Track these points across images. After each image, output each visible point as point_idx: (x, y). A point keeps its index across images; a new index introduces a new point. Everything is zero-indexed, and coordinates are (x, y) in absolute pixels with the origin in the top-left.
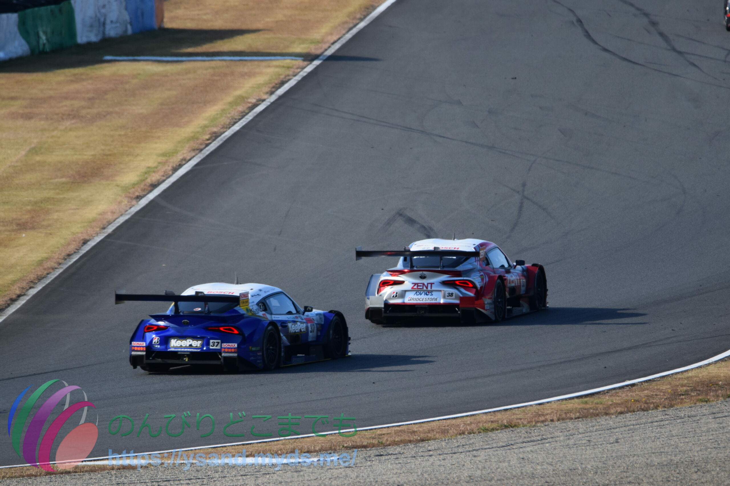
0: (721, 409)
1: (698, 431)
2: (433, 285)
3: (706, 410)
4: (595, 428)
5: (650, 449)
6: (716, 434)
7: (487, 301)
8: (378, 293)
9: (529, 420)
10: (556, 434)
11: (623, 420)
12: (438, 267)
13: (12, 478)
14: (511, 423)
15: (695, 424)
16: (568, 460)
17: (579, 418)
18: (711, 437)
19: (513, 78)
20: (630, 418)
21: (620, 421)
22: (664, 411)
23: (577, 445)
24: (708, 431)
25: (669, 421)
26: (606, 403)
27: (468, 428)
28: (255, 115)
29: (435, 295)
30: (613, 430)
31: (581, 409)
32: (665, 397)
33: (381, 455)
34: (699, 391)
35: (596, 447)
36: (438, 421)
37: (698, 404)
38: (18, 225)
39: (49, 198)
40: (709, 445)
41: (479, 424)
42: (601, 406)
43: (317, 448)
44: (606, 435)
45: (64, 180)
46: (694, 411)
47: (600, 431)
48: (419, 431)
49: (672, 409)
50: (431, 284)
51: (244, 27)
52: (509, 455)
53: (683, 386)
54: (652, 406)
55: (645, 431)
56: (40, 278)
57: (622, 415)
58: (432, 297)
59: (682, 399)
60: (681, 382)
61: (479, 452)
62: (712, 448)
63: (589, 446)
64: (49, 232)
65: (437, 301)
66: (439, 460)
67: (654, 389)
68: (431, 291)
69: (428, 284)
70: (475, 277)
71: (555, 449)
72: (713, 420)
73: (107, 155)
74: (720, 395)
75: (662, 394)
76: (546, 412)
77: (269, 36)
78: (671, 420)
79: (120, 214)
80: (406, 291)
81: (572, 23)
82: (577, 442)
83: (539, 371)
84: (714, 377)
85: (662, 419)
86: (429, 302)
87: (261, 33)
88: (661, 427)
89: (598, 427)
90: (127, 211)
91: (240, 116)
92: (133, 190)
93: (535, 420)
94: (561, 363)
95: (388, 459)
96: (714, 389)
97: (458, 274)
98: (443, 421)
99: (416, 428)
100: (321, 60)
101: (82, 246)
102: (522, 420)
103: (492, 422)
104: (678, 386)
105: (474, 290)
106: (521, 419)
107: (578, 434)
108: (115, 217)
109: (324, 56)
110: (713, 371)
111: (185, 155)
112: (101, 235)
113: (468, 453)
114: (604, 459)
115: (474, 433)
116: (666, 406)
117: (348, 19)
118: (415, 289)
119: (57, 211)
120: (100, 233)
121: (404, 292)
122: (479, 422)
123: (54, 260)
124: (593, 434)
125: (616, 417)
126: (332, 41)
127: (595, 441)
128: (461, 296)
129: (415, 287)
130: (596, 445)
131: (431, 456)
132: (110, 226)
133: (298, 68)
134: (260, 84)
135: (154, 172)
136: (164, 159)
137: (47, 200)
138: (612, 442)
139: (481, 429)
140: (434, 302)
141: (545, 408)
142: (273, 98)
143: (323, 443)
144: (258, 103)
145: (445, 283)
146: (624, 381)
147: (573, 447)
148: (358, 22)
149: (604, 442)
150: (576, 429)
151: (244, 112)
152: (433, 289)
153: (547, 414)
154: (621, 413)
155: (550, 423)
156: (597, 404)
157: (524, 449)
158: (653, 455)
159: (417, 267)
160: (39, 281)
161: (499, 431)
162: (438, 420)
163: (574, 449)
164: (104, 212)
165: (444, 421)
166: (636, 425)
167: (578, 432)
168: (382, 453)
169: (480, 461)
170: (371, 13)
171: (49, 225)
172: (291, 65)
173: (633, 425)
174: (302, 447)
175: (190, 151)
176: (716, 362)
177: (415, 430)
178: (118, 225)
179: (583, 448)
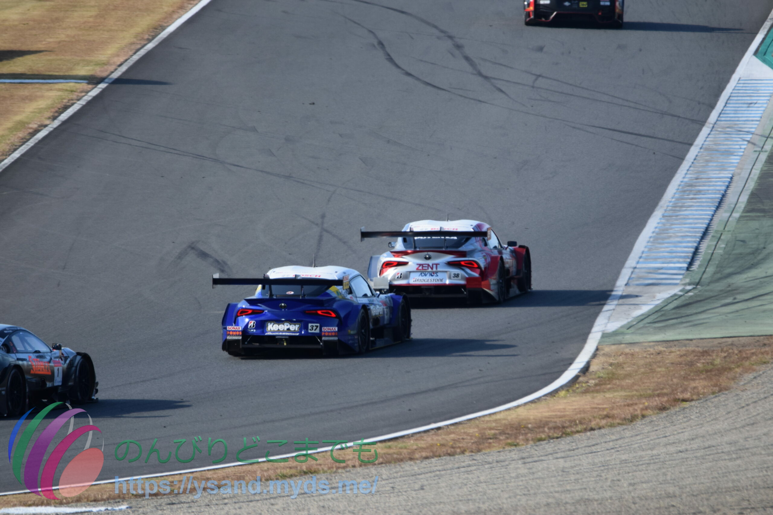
0: (531, 454)
1: (507, 477)
2: (438, 266)
3: (515, 454)
4: (399, 474)
5: (457, 496)
6: (526, 480)
7: (493, 281)
8: (380, 274)
9: (330, 466)
10: (358, 480)
11: (428, 465)
12: (442, 247)
14: (311, 469)
15: (503, 470)
16: (371, 508)
17: (382, 463)
18: (520, 483)
19: (310, 104)
20: (436, 463)
21: (426, 466)
22: (472, 455)
23: (380, 493)
24: (517, 477)
25: (477, 467)
26: (411, 447)
27: (265, 474)
28: (37, 141)
29: (441, 276)
30: (418, 476)
31: (385, 454)
32: (472, 441)
33: (173, 504)
34: (508, 434)
35: (400, 494)
36: (233, 468)
37: (507, 448)
40: (518, 492)
41: (277, 470)
42: (405, 451)
43: (105, 497)
44: (410, 482)
46: (503, 456)
47: (403, 477)
48: (213, 478)
49: (479, 453)
50: (437, 265)
51: (24, 48)
52: (309, 503)
53: (491, 429)
54: (458, 450)
55: (452, 477)
57: (427, 460)
58: (438, 278)
59: (490, 443)
60: (489, 425)
61: (277, 500)
62: (521, 495)
63: (393, 493)
65: (443, 282)
66: (235, 509)
67: (461, 433)
68: (437, 272)
69: (433, 265)
70: (479, 258)
71: (357, 496)
72: (523, 465)
74: (530, 439)
75: (469, 438)
76: (348, 457)
77: (52, 57)
78: (478, 465)
80: (410, 272)
81: (374, 46)
82: (381, 489)
83: (340, 413)
84: (523, 420)
85: (469, 464)
86: (434, 283)
87: (41, 54)
88: (467, 472)
89: (402, 473)
91: (20, 142)
93: (336, 466)
94: (363, 405)
95: (180, 508)
96: (523, 432)
97: (463, 254)
98: (238, 467)
99: (210, 475)
100: (106, 83)
102: (322, 466)
103: (290, 468)
104: (485, 429)
105: (479, 270)
106: (320, 465)
107: (381, 481)
109: (111, 79)
110: (523, 413)
113: (265, 502)
114: (408, 508)
115: (271, 480)
116: (474, 451)
117: (135, 40)
118: (420, 270)
121: (408, 273)
122: (277, 468)
124: (397, 480)
125: (421, 462)
126: (119, 63)
127: (399, 487)
128: (467, 276)
129: (421, 268)
130: (400, 492)
131: (226, 504)
133: (82, 92)
134: (42, 108)
138: (416, 489)
139: (280, 476)
140: (439, 282)
141: (346, 453)
142: (56, 123)
143: (111, 491)
144: (40, 128)
145: (451, 264)
146: (429, 424)
147: (376, 494)
148: (145, 43)
149: (409, 489)
150: (379, 475)
151: (25, 138)
152: (439, 270)
153: (349, 460)
154: (427, 458)
155: (351, 469)
156: (401, 448)
157: (325, 497)
158: (460, 503)
159: (419, 248)
161: (298, 478)
162: (234, 466)
163: (378, 496)
165: (240, 467)
166: (442, 471)
167: (382, 478)
168: (174, 502)
169: (278, 510)
170: (159, 34)
172: (74, 89)
173: (439, 471)
174: (89, 496)
176: (526, 404)
177: (209, 477)
179: (387, 495)
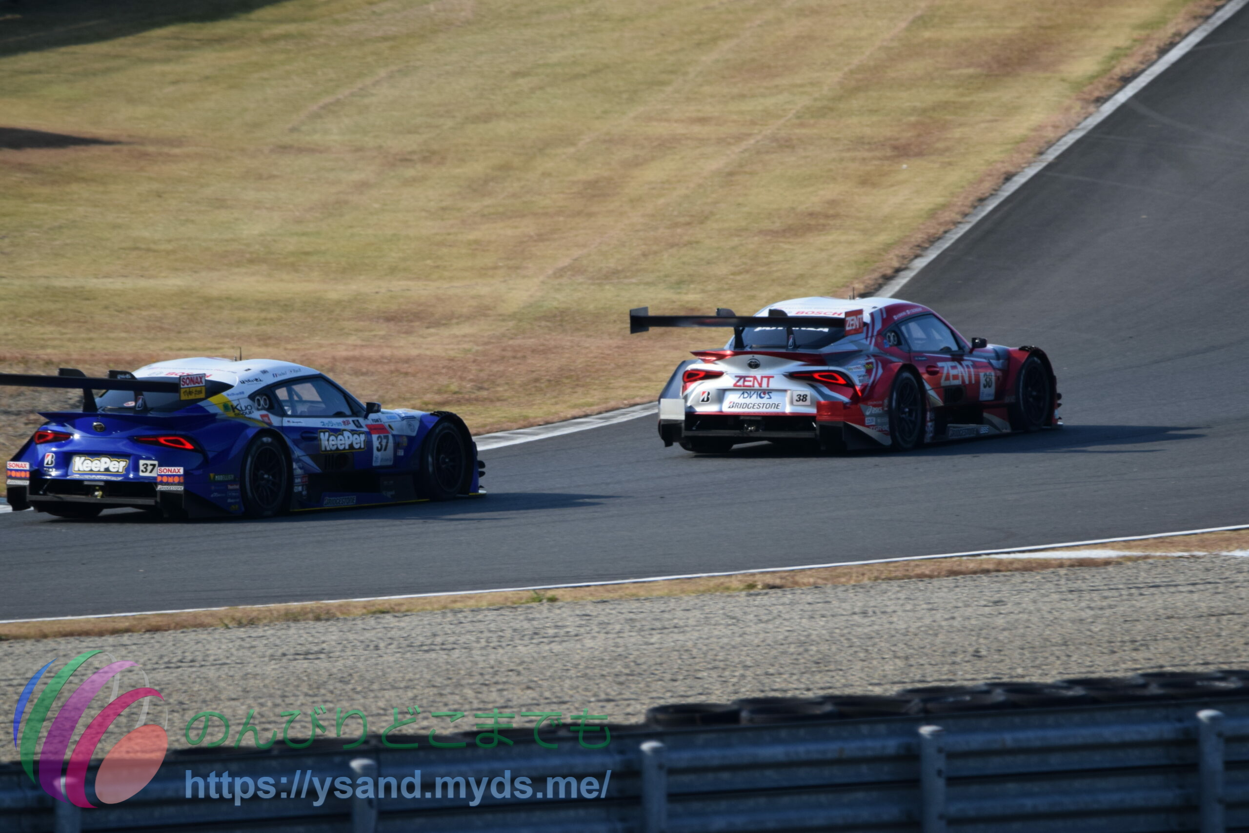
2: (771, 380)
7: (871, 410)
12: (783, 347)
13: (890, 579)
29: (775, 398)
38: (895, 148)
39: (946, 102)
45: (971, 71)
50: (769, 378)
56: (932, 239)
58: (771, 402)
64: (947, 160)
65: (780, 410)
68: (768, 391)
69: (762, 377)
73: (1045, 28)
79: (1068, 129)
80: (725, 390)
86: (764, 410)
90: (1078, 124)
92: (1090, 87)
101: (1004, 183)
105: (848, 390)
108: (1060, 134)
111: (1180, 27)
112: (1036, 164)
118: (741, 386)
119: (960, 125)
120: (1035, 162)
121: (721, 392)
123: (956, 209)
128: (822, 400)
129: (741, 383)
132: (1050, 151)
135: (1126, 56)
136: (1143, 33)
137: (944, 106)
140: (773, 410)
145: (793, 376)
152: (772, 386)
160: (931, 245)
164: (1040, 126)
171: (947, 149)
175: (1188, 21)
178: (1064, 148)
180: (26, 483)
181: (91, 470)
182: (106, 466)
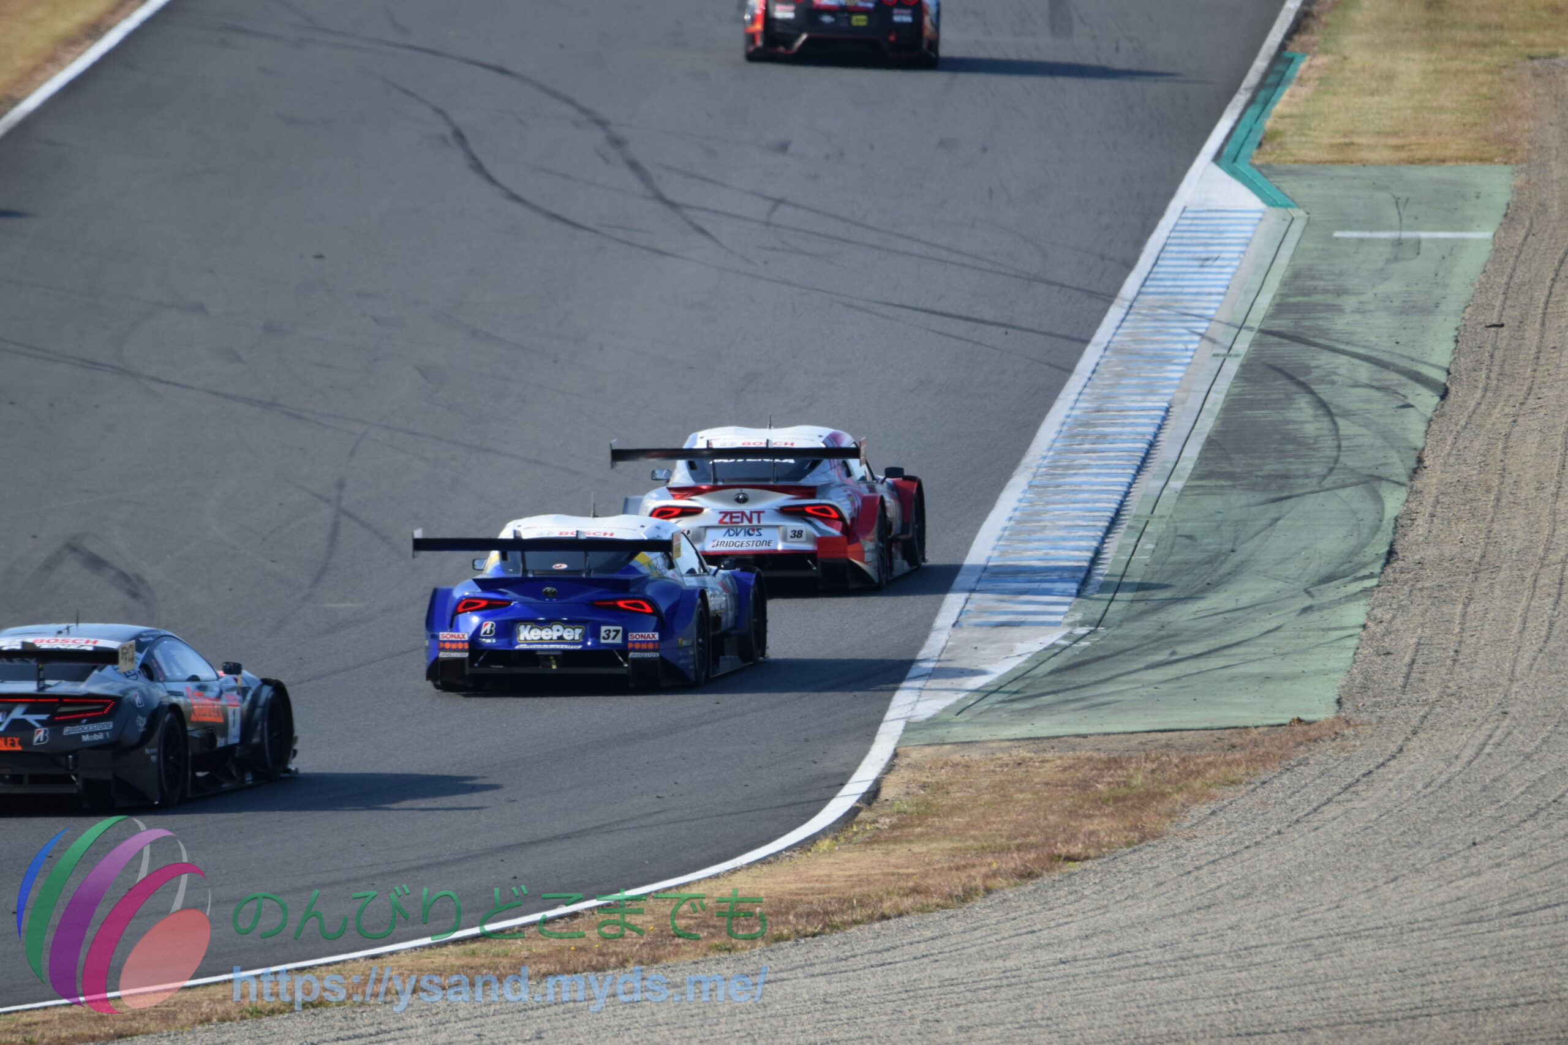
0: (761, 966)
1: (711, 1014)
2: (761, 515)
3: (728, 968)
4: (492, 1008)
6: (749, 1020)
7: (868, 545)
12: (768, 479)
18: (738, 1026)
19: (315, 257)
24: (732, 1013)
26: (517, 954)
27: (219, 1008)
29: (766, 534)
30: (530, 1013)
31: (462, 966)
32: (642, 942)
37: (712, 956)
42: (505, 961)
44: (515, 1023)
46: (703, 972)
47: (501, 1014)
49: (656, 966)
50: (759, 513)
54: (613, 960)
58: (761, 539)
59: (677, 945)
65: (771, 547)
68: (759, 528)
69: (751, 513)
70: (839, 499)
80: (706, 528)
81: (445, 139)
83: (373, 885)
86: (756, 548)
89: (498, 1007)
94: (420, 868)
97: (809, 492)
105: (840, 524)
107: (456, 1022)
110: (745, 884)
115: (230, 1020)
116: (645, 961)
118: (726, 523)
121: (703, 529)
124: (489, 1020)
128: (818, 535)
129: (727, 519)
138: (527, 1037)
139: (248, 1012)
140: (764, 548)
141: (386, 964)
145: (786, 512)
146: (554, 906)
149: (511, 1038)
150: (452, 1011)
152: (763, 522)
154: (549, 975)
156: (497, 955)
159: (723, 481)
161: (286, 1015)
167: (457, 1017)
176: (750, 866)
180: (466, 655)
181: (541, 639)
182: (559, 634)
